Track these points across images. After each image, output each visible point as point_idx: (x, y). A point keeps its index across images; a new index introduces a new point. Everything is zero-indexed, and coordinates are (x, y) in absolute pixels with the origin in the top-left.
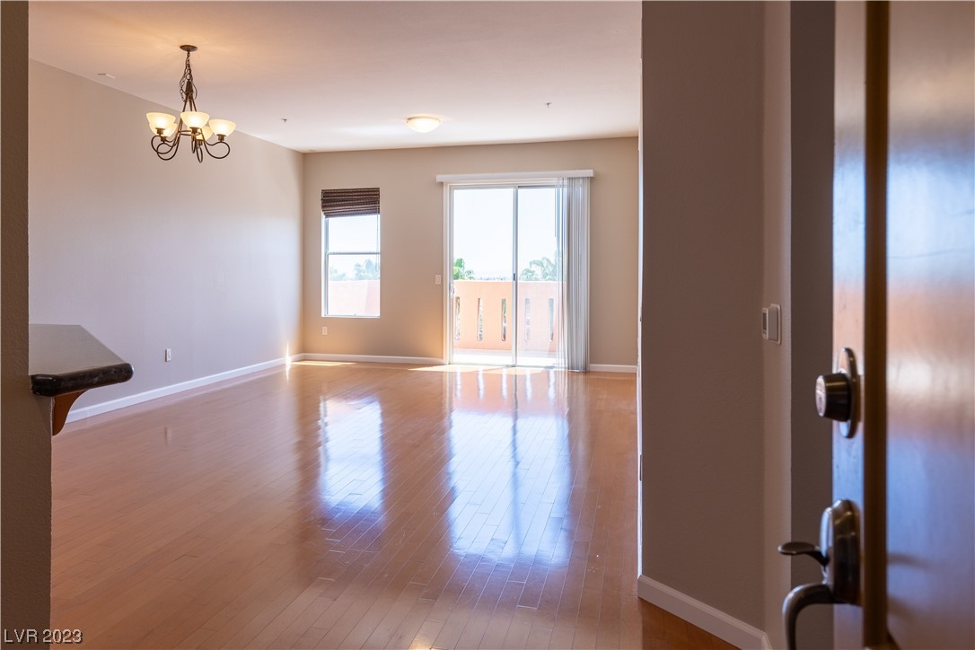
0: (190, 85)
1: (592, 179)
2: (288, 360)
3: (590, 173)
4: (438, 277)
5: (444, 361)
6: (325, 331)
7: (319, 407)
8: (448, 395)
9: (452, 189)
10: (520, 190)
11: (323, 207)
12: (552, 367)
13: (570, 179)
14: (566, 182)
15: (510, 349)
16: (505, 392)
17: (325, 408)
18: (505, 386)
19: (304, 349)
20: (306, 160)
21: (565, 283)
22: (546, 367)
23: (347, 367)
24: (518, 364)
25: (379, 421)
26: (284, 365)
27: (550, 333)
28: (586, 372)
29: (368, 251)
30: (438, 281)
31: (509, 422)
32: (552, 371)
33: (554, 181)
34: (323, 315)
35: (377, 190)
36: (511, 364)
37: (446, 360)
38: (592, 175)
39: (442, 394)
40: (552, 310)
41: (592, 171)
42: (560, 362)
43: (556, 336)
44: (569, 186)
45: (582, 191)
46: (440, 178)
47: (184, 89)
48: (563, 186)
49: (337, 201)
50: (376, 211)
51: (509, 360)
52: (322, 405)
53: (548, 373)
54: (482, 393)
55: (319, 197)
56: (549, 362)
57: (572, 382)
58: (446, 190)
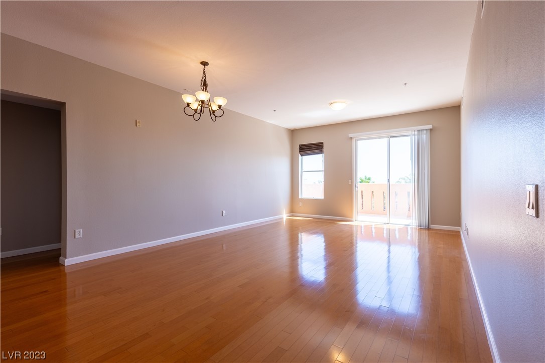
0: (205, 81)
1: (431, 130)
2: (285, 216)
3: (430, 127)
4: (350, 181)
5: (353, 219)
6: (300, 204)
7: (298, 235)
8: (355, 235)
9: (356, 140)
10: (391, 139)
11: (300, 152)
12: (409, 225)
13: (419, 131)
14: (416, 133)
15: (386, 215)
16: (385, 235)
17: (301, 236)
18: (385, 232)
19: (292, 211)
20: (293, 133)
21: (416, 184)
22: (406, 225)
23: (309, 220)
24: (391, 223)
25: (323, 244)
26: (283, 218)
27: (408, 208)
28: (429, 229)
29: (319, 170)
30: (350, 183)
31: (386, 248)
32: (409, 227)
33: (410, 133)
34: (300, 197)
35: (322, 143)
36: (387, 222)
37: (354, 219)
38: (431, 128)
39: (352, 234)
40: (409, 197)
41: (431, 126)
42: (413, 222)
43: (411, 210)
44: (418, 135)
45: (425, 137)
46: (350, 135)
47: (202, 84)
48: (415, 135)
49: (306, 149)
50: (322, 152)
51: (386, 220)
52: (299, 235)
53: (407, 228)
54: (373, 234)
55: (298, 147)
56: (408, 222)
57: (420, 234)
58: (354, 141)
